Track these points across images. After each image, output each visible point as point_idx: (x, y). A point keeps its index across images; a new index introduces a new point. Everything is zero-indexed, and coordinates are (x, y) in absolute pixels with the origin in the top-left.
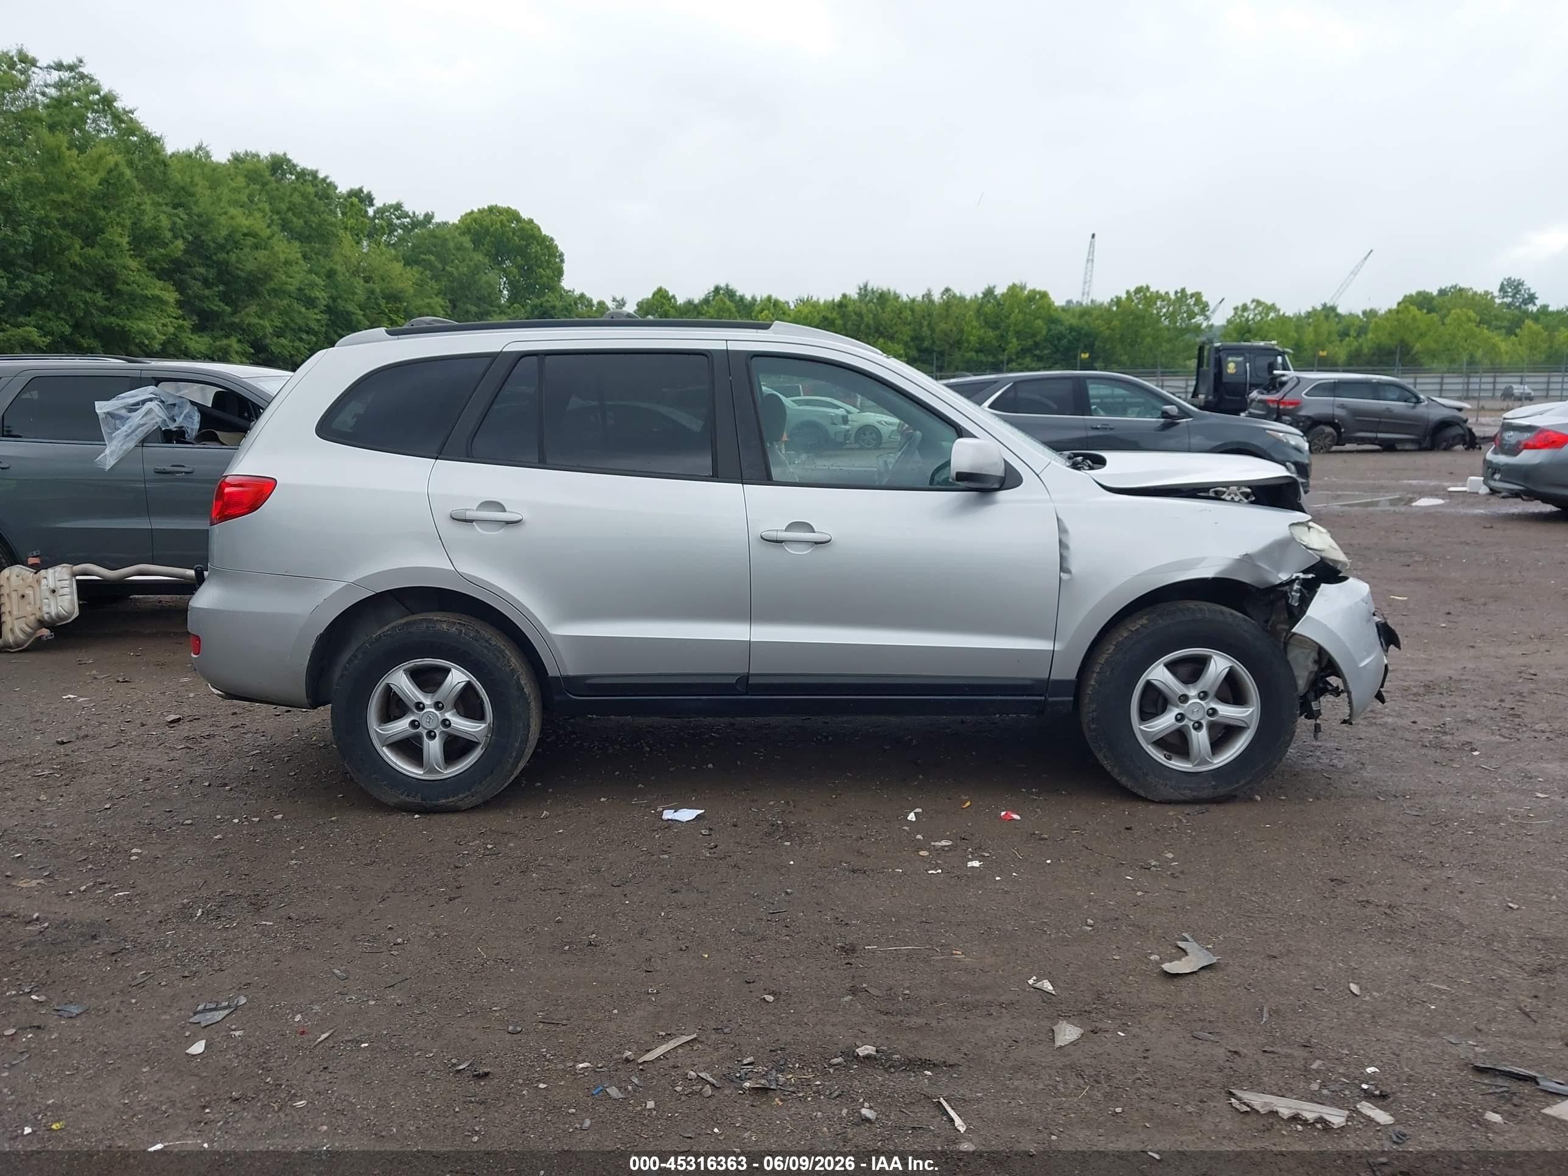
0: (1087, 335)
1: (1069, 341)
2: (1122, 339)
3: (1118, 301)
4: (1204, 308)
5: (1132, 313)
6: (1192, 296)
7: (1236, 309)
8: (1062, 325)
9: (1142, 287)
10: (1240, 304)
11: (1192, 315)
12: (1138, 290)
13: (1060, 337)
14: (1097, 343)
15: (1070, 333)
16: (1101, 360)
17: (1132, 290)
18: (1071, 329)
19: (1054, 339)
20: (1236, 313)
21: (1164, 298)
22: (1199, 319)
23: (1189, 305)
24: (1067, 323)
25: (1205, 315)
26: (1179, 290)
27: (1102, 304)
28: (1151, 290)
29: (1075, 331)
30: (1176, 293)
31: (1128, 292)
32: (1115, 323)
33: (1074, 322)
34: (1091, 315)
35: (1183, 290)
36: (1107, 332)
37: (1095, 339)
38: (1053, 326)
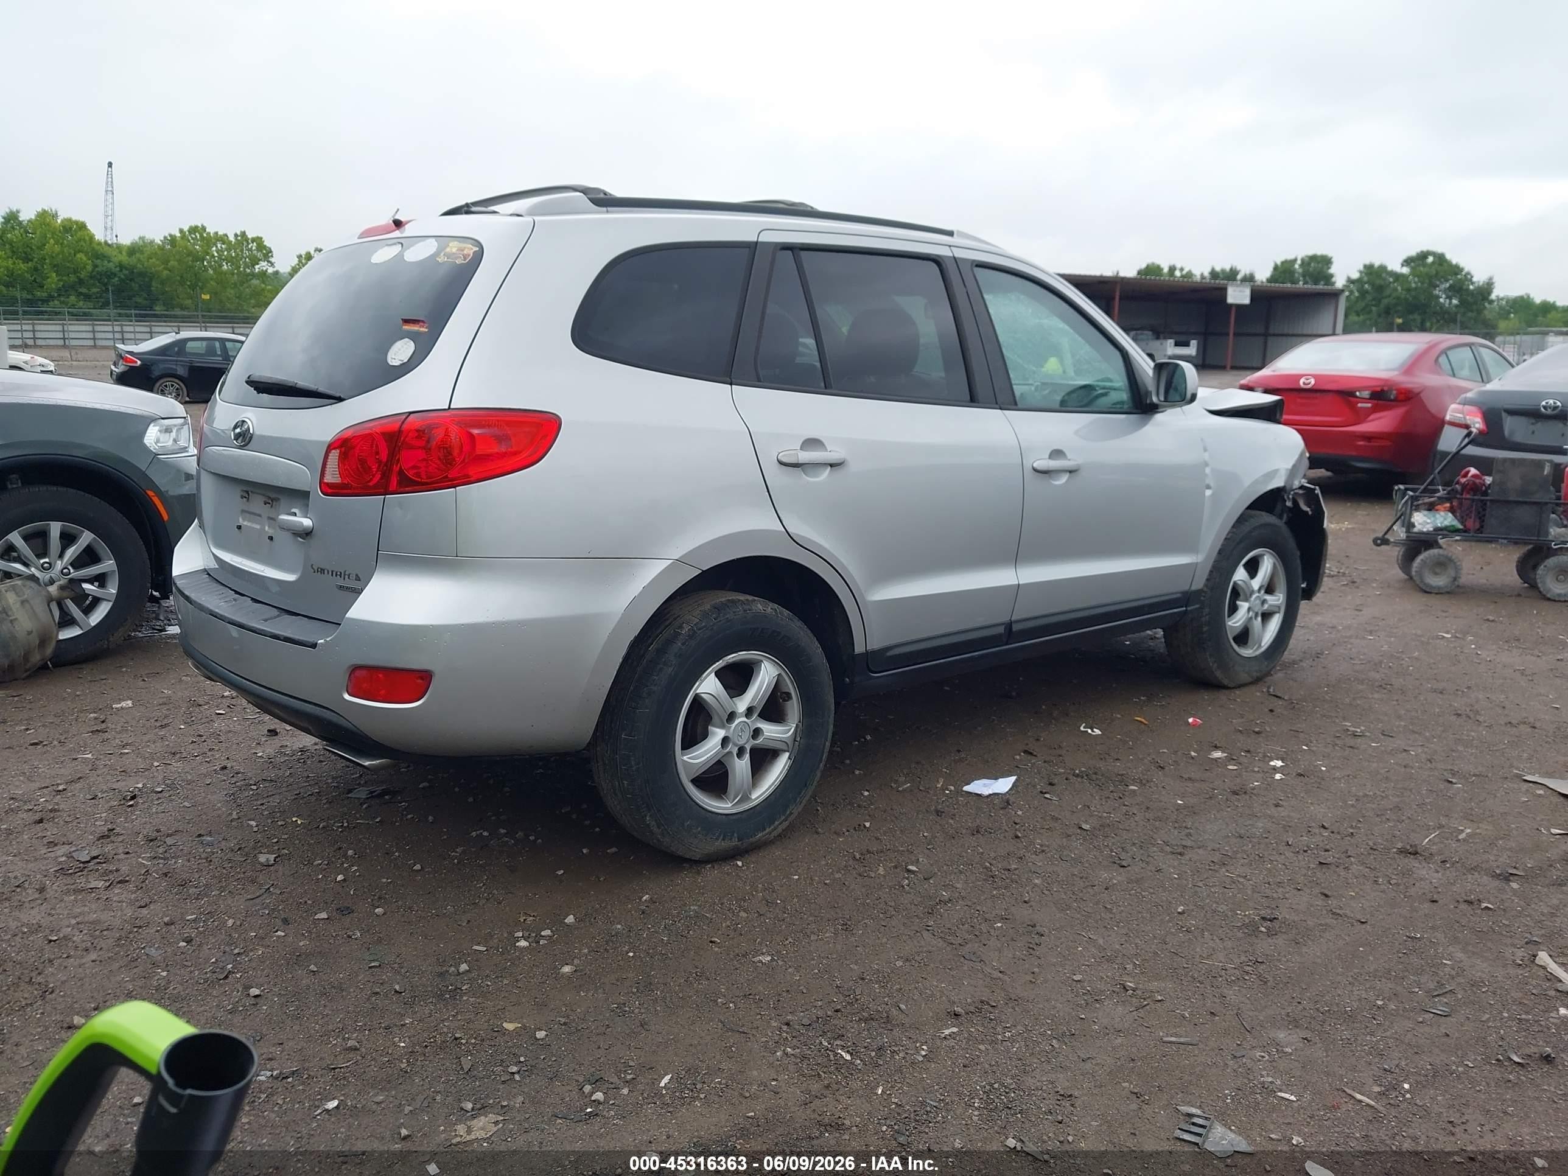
0: (142, 274)
1: (121, 280)
2: (182, 282)
3: (172, 240)
4: (267, 254)
5: (190, 253)
6: (253, 240)
7: (300, 257)
8: (109, 261)
9: (197, 227)
10: (303, 253)
11: (255, 261)
12: (194, 230)
13: (110, 275)
14: (154, 284)
15: (121, 270)
16: (161, 302)
17: (186, 229)
18: (121, 266)
19: (103, 278)
20: (300, 261)
21: (223, 239)
22: (263, 265)
23: (250, 250)
24: (115, 260)
25: (268, 262)
26: (239, 233)
27: (152, 242)
28: (207, 230)
29: (126, 269)
30: (236, 235)
31: (181, 231)
32: (172, 263)
33: (124, 258)
34: (142, 252)
35: (243, 234)
36: (166, 272)
37: (151, 279)
38: (98, 262)
